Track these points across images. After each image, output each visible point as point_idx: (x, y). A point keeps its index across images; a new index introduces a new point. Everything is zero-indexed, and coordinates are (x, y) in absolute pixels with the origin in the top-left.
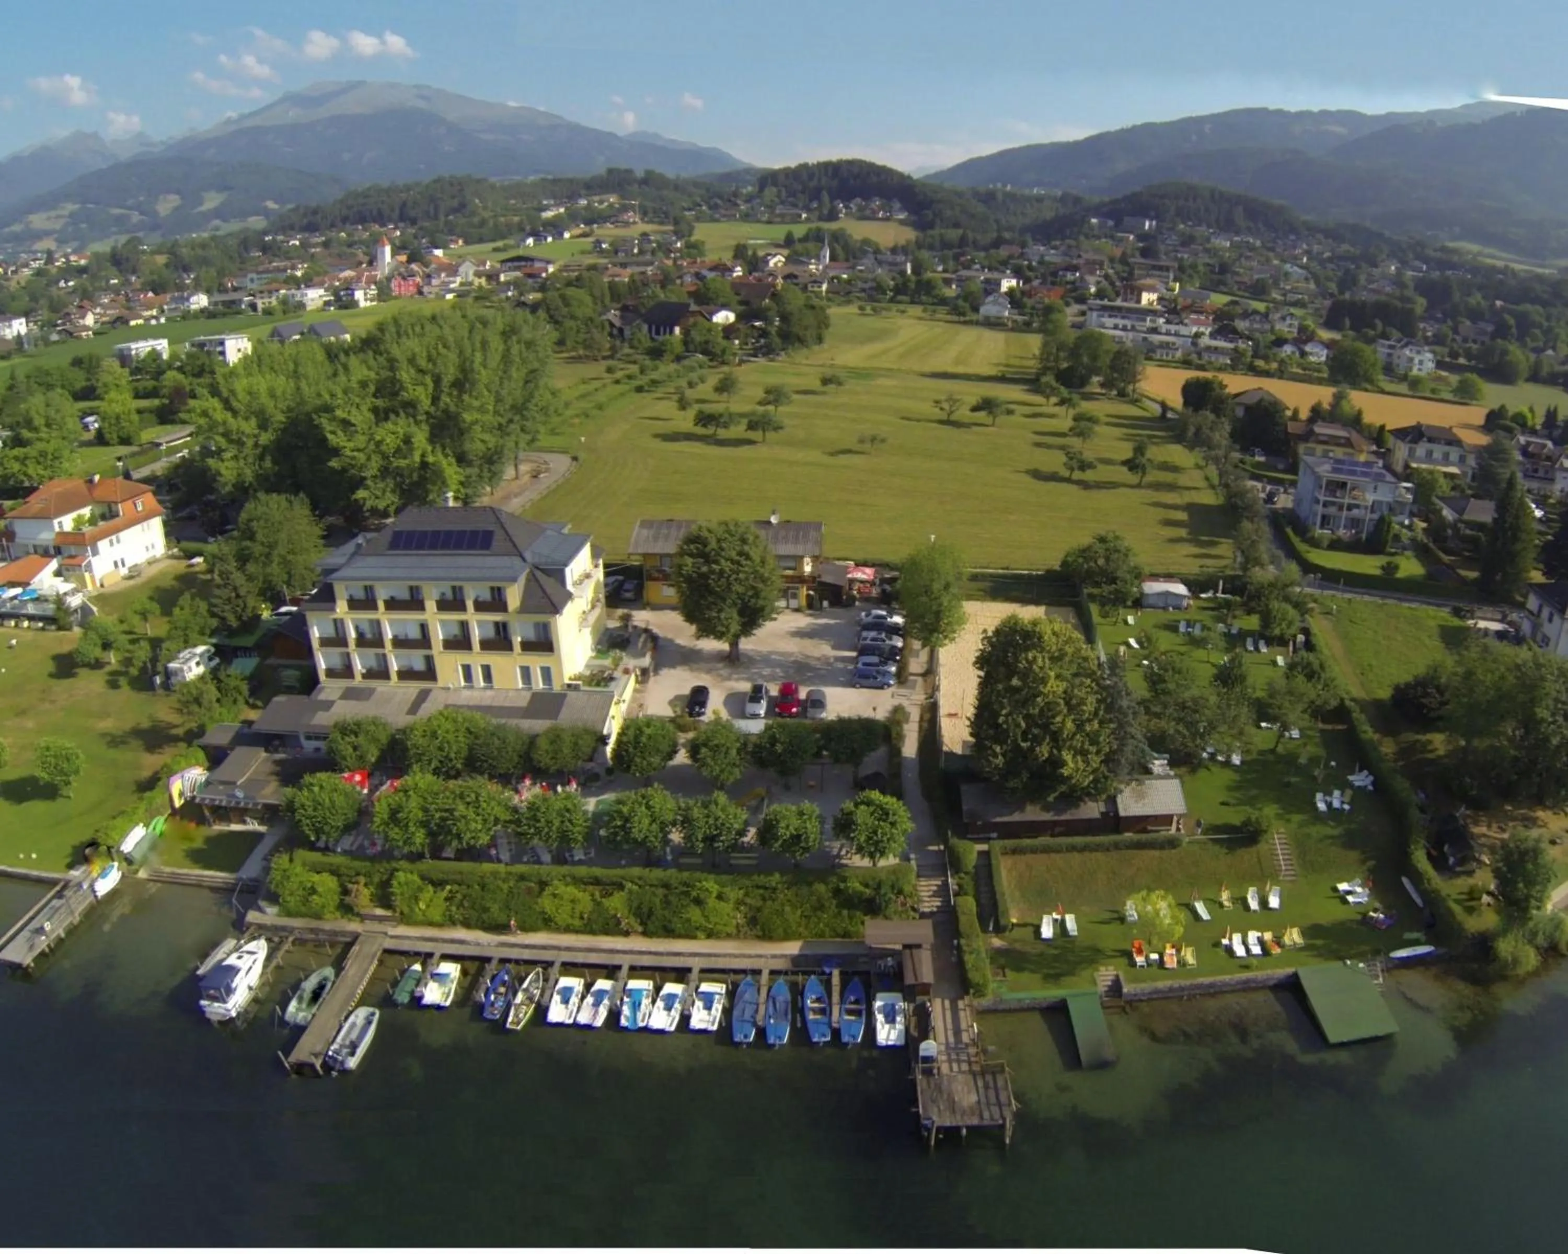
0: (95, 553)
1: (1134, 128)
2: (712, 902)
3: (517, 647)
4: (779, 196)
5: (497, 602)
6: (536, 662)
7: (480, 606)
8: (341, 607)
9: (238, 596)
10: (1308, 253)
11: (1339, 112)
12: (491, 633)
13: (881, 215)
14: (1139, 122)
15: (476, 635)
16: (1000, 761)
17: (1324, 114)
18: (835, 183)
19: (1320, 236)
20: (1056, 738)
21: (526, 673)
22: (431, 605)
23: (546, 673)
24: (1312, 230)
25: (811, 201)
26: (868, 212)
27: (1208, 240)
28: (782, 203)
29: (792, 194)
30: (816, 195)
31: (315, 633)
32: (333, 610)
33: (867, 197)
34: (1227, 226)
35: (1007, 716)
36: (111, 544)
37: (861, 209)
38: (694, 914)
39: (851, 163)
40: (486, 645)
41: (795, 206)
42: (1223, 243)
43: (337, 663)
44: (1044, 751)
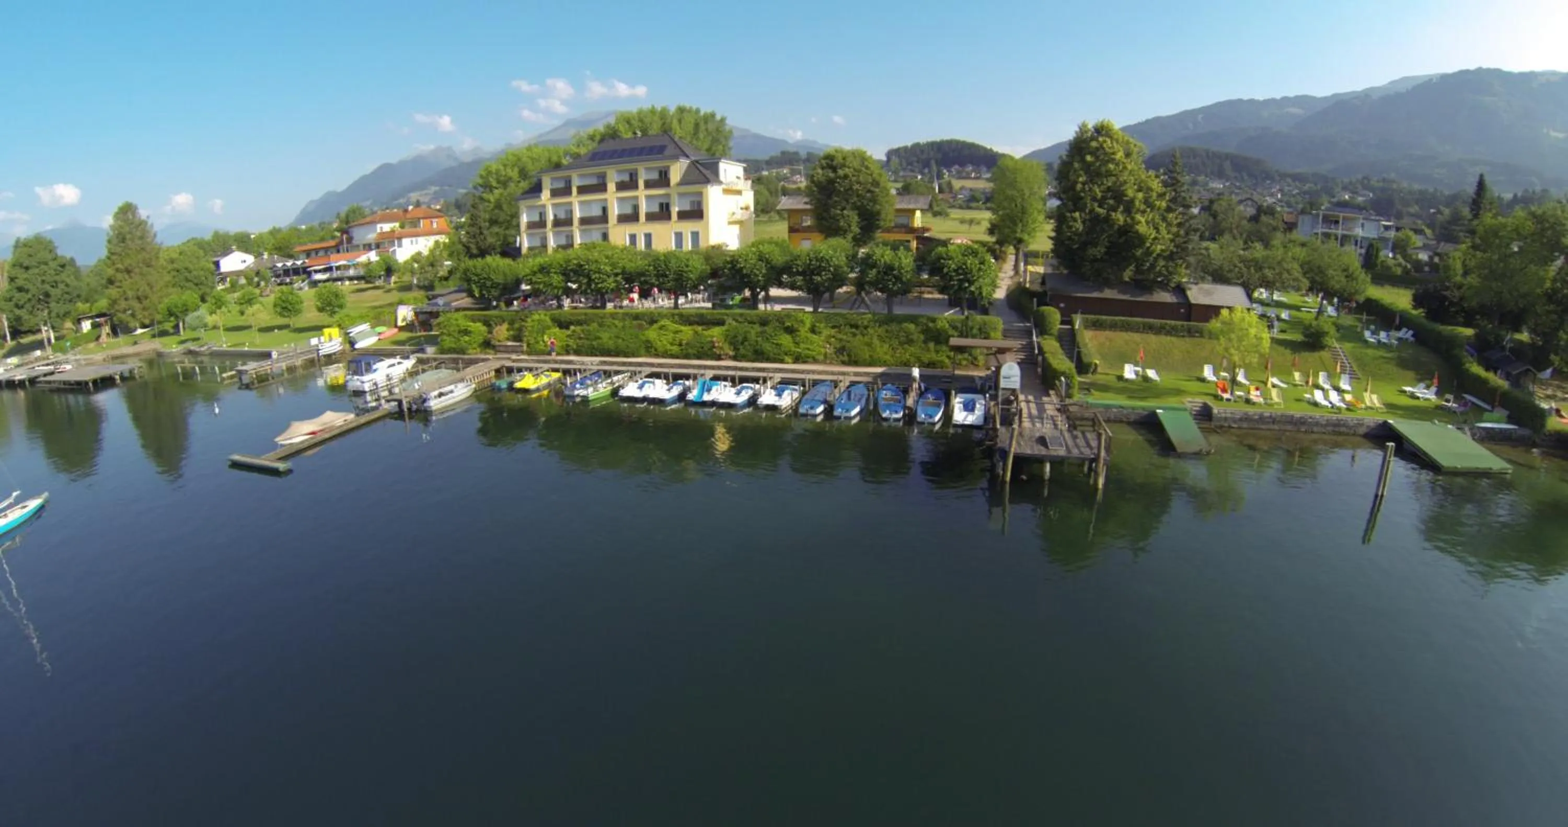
0: (400, 246)
1: (1147, 121)
2: (804, 331)
3: (674, 216)
4: (901, 165)
5: (663, 180)
6: (687, 228)
7: (649, 185)
8: (546, 195)
9: (481, 233)
10: (1281, 190)
11: (1297, 97)
12: (656, 209)
13: (973, 175)
14: (1150, 116)
15: (643, 209)
16: (1079, 226)
17: (1285, 99)
18: (940, 156)
19: (1289, 180)
20: (1129, 208)
21: (679, 236)
22: (611, 187)
23: (695, 235)
24: (1283, 176)
25: (924, 168)
26: (964, 174)
27: (1207, 184)
28: (904, 170)
29: (910, 164)
30: (926, 164)
31: (524, 219)
32: (539, 197)
33: (962, 164)
34: (1220, 175)
35: (1084, 184)
36: (412, 242)
37: (958, 172)
38: (786, 340)
39: (950, 143)
40: (651, 217)
41: (912, 171)
42: (1218, 185)
43: (537, 243)
44: (1119, 217)
